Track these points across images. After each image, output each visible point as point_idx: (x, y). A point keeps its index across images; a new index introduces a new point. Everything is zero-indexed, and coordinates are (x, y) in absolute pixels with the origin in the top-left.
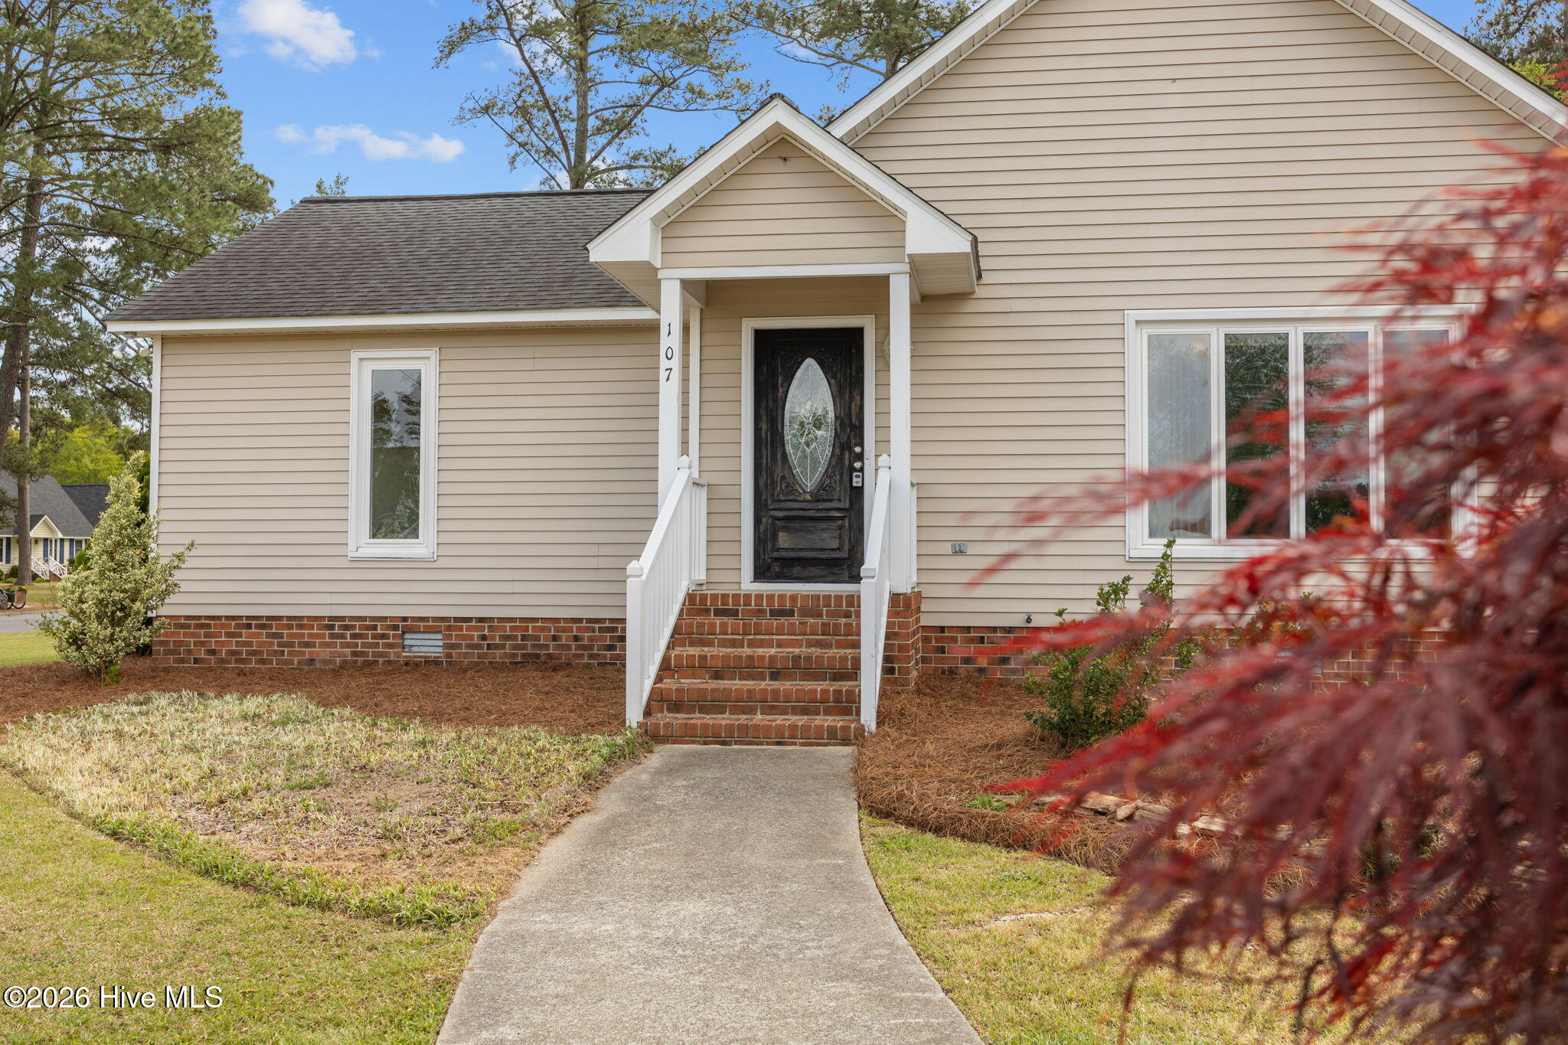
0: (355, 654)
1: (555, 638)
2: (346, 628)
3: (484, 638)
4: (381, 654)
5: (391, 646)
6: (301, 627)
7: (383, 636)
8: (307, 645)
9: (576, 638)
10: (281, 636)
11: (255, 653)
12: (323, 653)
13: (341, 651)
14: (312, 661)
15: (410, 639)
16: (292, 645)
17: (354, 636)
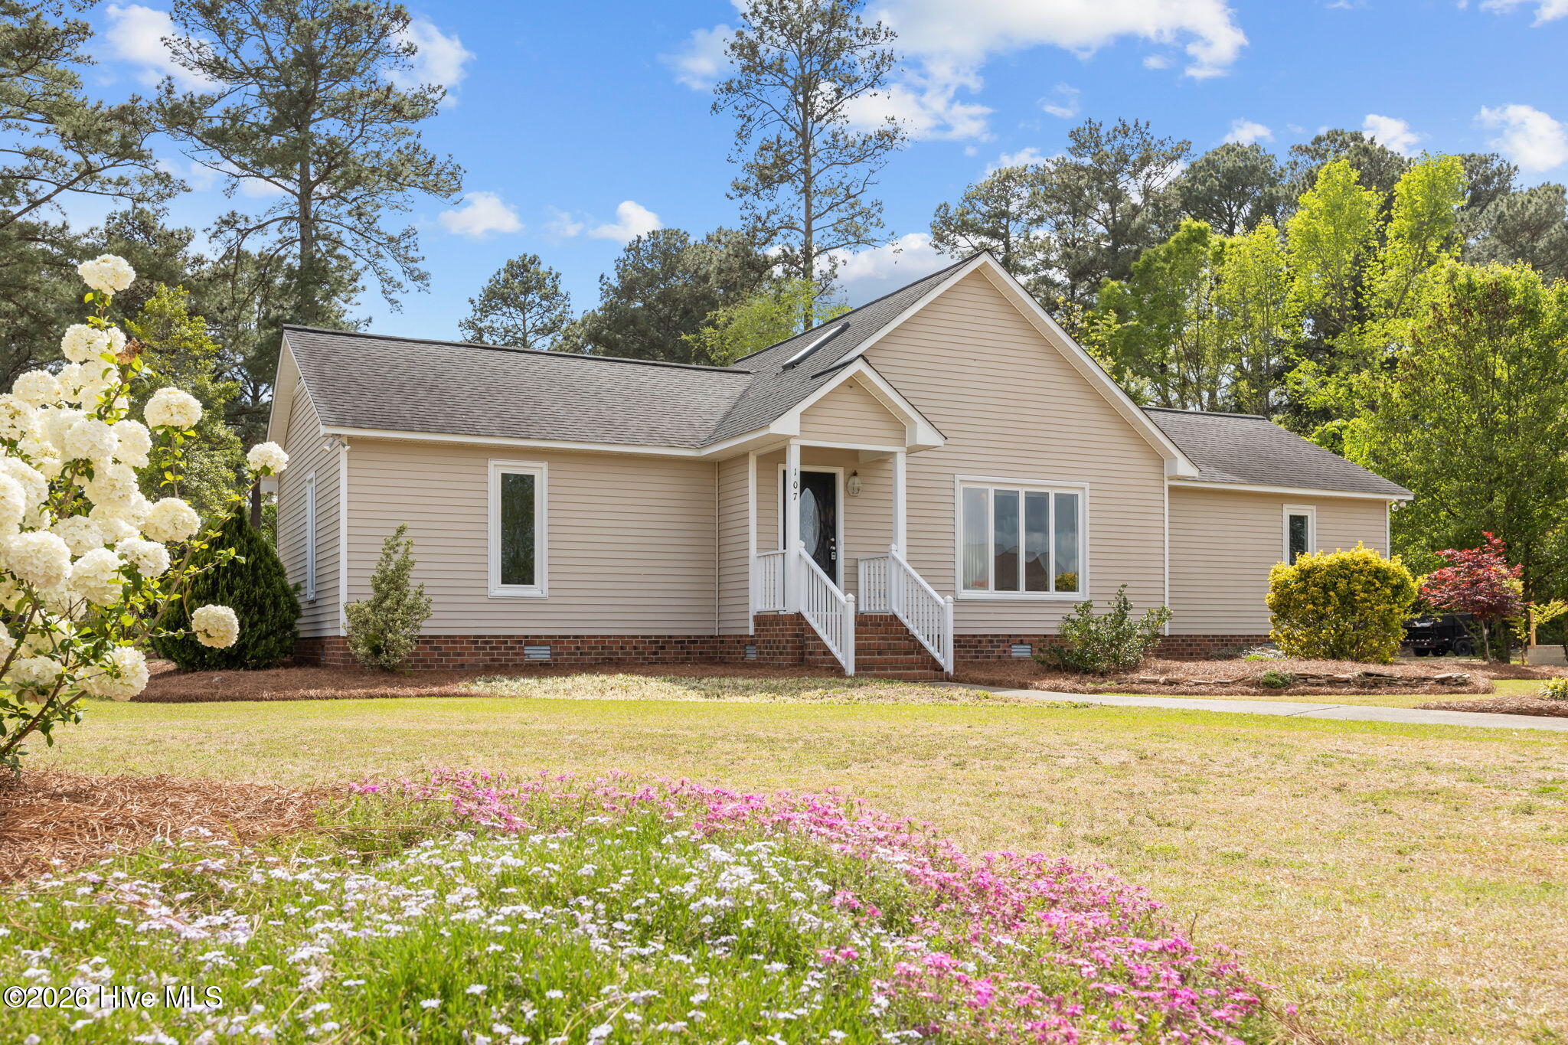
0: (493, 660)
1: (622, 648)
2: (486, 643)
3: (578, 648)
4: (511, 660)
5: (517, 654)
6: (454, 642)
7: (512, 648)
8: (459, 654)
9: (635, 648)
10: (440, 648)
11: (421, 661)
12: (472, 660)
13: (483, 658)
14: (462, 666)
15: (528, 650)
16: (448, 654)
17: (492, 648)
